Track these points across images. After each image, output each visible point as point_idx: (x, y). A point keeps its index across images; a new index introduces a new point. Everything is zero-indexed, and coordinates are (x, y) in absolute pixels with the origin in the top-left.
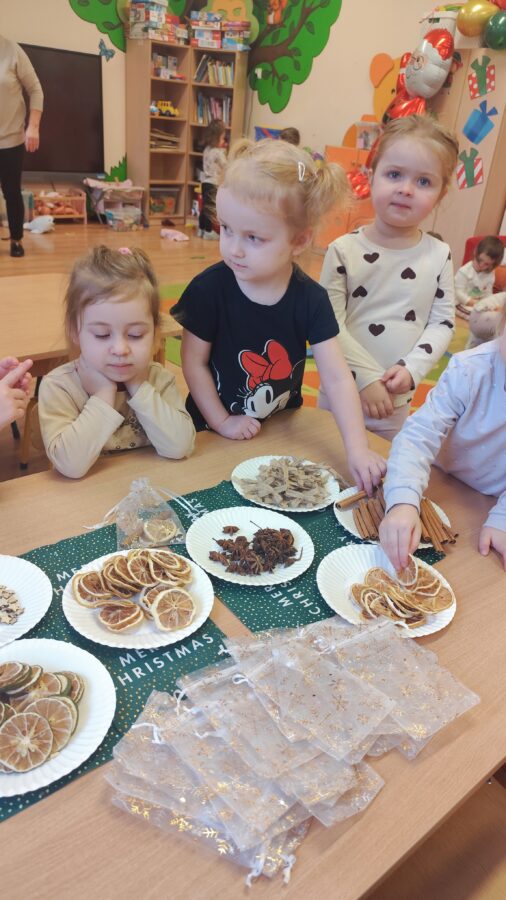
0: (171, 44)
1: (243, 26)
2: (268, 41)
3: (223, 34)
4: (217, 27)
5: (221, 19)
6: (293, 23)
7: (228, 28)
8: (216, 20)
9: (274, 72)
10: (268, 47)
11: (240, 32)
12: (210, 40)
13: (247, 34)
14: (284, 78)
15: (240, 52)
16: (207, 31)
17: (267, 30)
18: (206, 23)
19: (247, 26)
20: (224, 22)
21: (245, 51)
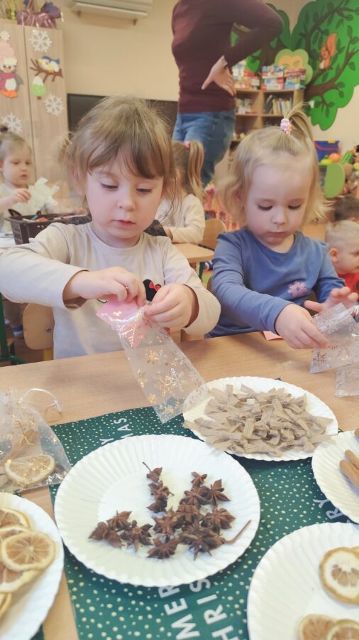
0: (247, 90)
1: (300, 72)
2: (319, 81)
3: (285, 79)
4: (281, 75)
5: (284, 69)
6: (339, 65)
7: (289, 75)
8: (280, 70)
9: (324, 102)
10: (319, 85)
11: (297, 76)
12: (276, 84)
13: (303, 77)
14: (331, 104)
15: (298, 90)
16: (273, 79)
17: (319, 73)
18: (273, 73)
19: (303, 72)
20: (286, 71)
21: (301, 89)
